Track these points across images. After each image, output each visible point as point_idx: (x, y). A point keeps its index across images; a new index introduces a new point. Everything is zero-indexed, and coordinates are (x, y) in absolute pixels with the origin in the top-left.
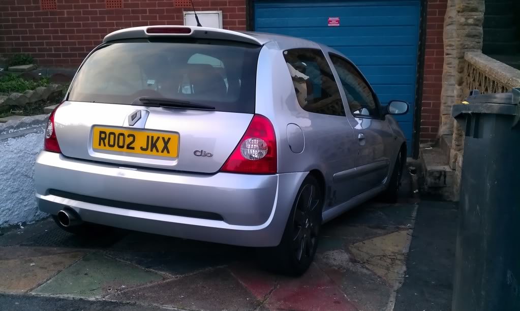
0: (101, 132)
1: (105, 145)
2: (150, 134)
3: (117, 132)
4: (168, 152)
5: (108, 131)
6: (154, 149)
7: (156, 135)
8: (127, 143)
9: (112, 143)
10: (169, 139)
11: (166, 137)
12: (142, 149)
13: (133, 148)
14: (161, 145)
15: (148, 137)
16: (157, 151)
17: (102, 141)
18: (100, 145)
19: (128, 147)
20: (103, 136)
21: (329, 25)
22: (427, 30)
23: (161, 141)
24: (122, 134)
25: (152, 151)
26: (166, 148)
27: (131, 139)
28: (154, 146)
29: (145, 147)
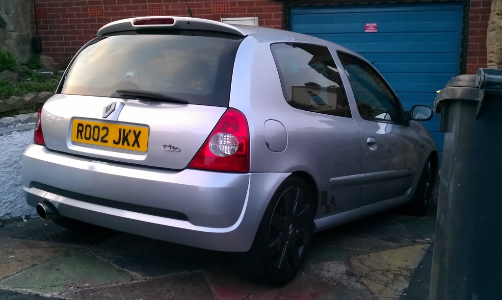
0: (79, 125)
1: (82, 138)
2: (123, 127)
3: (93, 124)
4: (139, 146)
5: (85, 123)
6: (126, 143)
7: (128, 128)
8: (101, 136)
9: (88, 136)
10: (140, 132)
11: (137, 129)
12: (115, 142)
13: (106, 142)
14: (131, 138)
15: (120, 130)
16: (129, 145)
17: (79, 133)
18: (77, 138)
19: (103, 141)
20: (80, 128)
21: (366, 31)
22: (470, 36)
23: (132, 134)
24: (98, 127)
25: (123, 144)
26: (136, 141)
27: (105, 131)
28: (125, 139)
29: (117, 140)
